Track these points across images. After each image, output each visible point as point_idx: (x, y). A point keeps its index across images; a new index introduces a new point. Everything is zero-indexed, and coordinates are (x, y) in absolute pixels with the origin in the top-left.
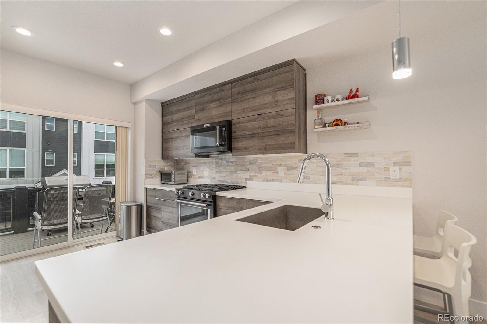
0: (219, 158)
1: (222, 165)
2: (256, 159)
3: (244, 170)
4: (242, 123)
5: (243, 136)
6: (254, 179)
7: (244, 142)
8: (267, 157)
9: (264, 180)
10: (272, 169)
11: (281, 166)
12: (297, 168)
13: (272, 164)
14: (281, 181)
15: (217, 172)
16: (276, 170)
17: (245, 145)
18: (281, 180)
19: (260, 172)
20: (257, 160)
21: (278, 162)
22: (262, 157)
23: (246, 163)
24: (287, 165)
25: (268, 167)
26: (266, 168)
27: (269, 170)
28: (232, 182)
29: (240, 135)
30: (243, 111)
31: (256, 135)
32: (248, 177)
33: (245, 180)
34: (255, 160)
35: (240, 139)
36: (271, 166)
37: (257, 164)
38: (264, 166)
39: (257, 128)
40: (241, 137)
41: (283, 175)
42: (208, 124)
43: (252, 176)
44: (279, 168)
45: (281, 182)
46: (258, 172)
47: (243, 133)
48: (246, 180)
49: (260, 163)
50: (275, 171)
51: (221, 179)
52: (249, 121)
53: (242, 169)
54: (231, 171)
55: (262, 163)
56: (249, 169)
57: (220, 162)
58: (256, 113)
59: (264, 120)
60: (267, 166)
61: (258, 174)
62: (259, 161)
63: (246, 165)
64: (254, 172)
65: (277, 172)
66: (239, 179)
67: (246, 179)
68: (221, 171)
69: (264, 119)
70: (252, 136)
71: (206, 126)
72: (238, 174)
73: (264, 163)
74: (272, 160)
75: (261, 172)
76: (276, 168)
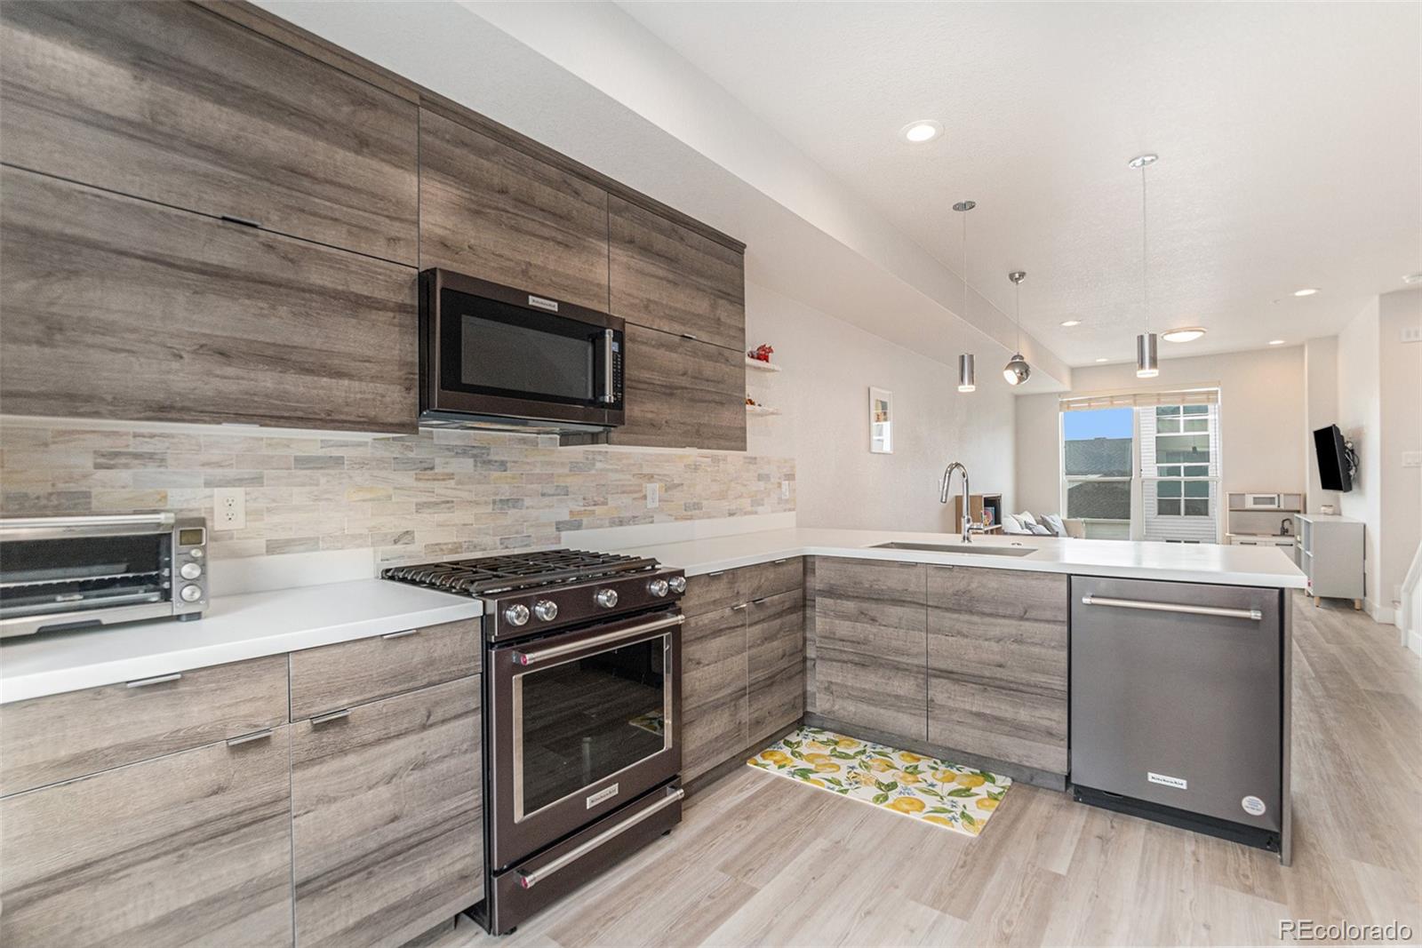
0: (436, 441)
1: (451, 476)
2: (590, 457)
3: (550, 495)
4: (643, 343)
5: (645, 386)
6: (585, 521)
7: (649, 406)
8: (622, 454)
9: (614, 523)
10: (632, 488)
11: (652, 480)
12: (682, 484)
13: (634, 475)
14: (651, 520)
15: (420, 507)
16: (641, 491)
17: (650, 416)
18: (652, 517)
19: (602, 499)
20: (594, 459)
21: (646, 470)
22: (607, 452)
23: (560, 471)
24: (665, 478)
25: (621, 483)
26: (618, 486)
27: (623, 492)
28: (501, 544)
29: (636, 378)
30: (646, 307)
31: (679, 391)
32: (566, 517)
33: (555, 530)
34: (587, 459)
35: (638, 392)
36: (630, 480)
37: (593, 472)
38: (612, 481)
39: (680, 373)
40: (641, 386)
41: (657, 504)
42: (553, 303)
43: (580, 513)
44: (648, 485)
45: (652, 522)
46: (596, 499)
47: (645, 375)
48: (558, 529)
49: (601, 470)
50: (642, 494)
51: (448, 537)
52: (661, 345)
53: (545, 491)
54: (498, 498)
55: (607, 470)
56: (569, 490)
57: (437, 461)
58: (678, 328)
59: (694, 357)
60: (620, 480)
61: (595, 505)
62: (599, 465)
63: (559, 476)
64: (584, 499)
65: (645, 497)
66: (532, 526)
67: (558, 523)
68: (448, 502)
69: (694, 354)
70: (668, 391)
71: (534, 304)
72: (527, 508)
73: (612, 470)
74: (632, 462)
75: (604, 497)
76: (641, 485)
